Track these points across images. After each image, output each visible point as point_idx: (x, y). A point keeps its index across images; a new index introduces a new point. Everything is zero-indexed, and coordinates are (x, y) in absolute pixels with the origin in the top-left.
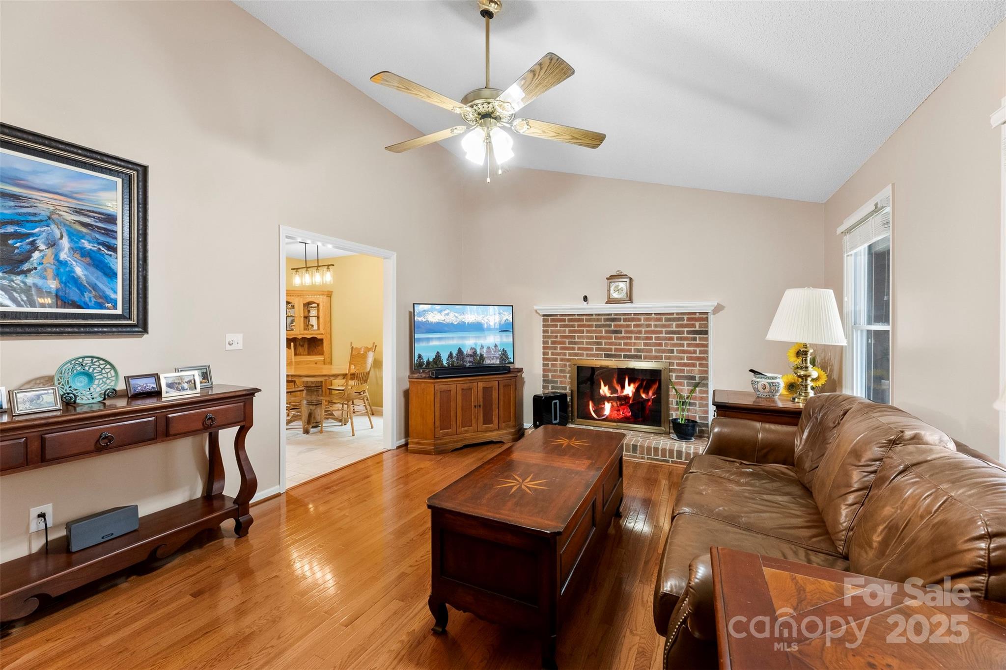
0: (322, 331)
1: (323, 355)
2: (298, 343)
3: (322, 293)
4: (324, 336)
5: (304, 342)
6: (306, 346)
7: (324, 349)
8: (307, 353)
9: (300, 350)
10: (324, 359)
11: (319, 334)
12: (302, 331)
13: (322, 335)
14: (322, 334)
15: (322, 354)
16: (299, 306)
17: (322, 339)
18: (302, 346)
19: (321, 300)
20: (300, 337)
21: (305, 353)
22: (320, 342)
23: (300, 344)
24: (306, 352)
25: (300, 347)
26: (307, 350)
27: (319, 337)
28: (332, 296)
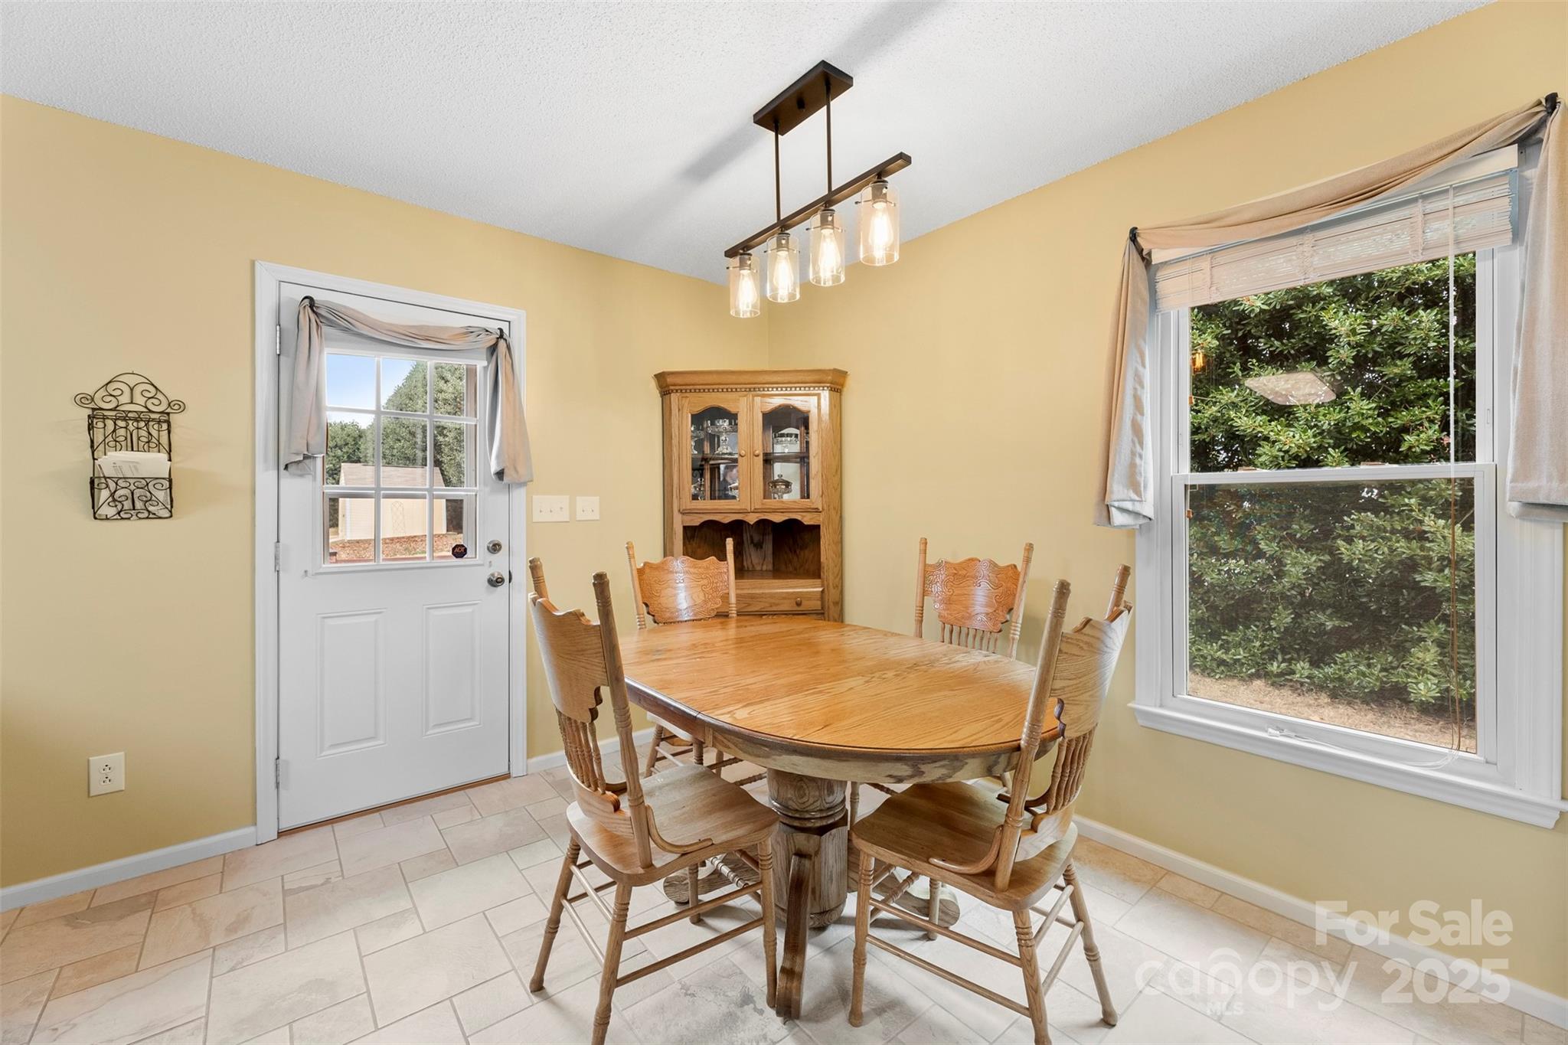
0: (816, 499)
1: (819, 577)
2: (746, 537)
3: (816, 377)
4: (822, 515)
5: (764, 534)
6: (769, 547)
7: (823, 559)
8: (770, 567)
9: (753, 558)
10: (823, 592)
11: (807, 511)
12: (758, 502)
13: (815, 515)
14: (817, 510)
15: (816, 573)
16: (752, 424)
17: (818, 527)
18: (759, 546)
19: (815, 403)
20: (752, 519)
21: (765, 568)
22: (807, 536)
23: (752, 542)
24: (768, 566)
25: (752, 550)
26: (770, 559)
27: (807, 520)
28: (845, 390)
